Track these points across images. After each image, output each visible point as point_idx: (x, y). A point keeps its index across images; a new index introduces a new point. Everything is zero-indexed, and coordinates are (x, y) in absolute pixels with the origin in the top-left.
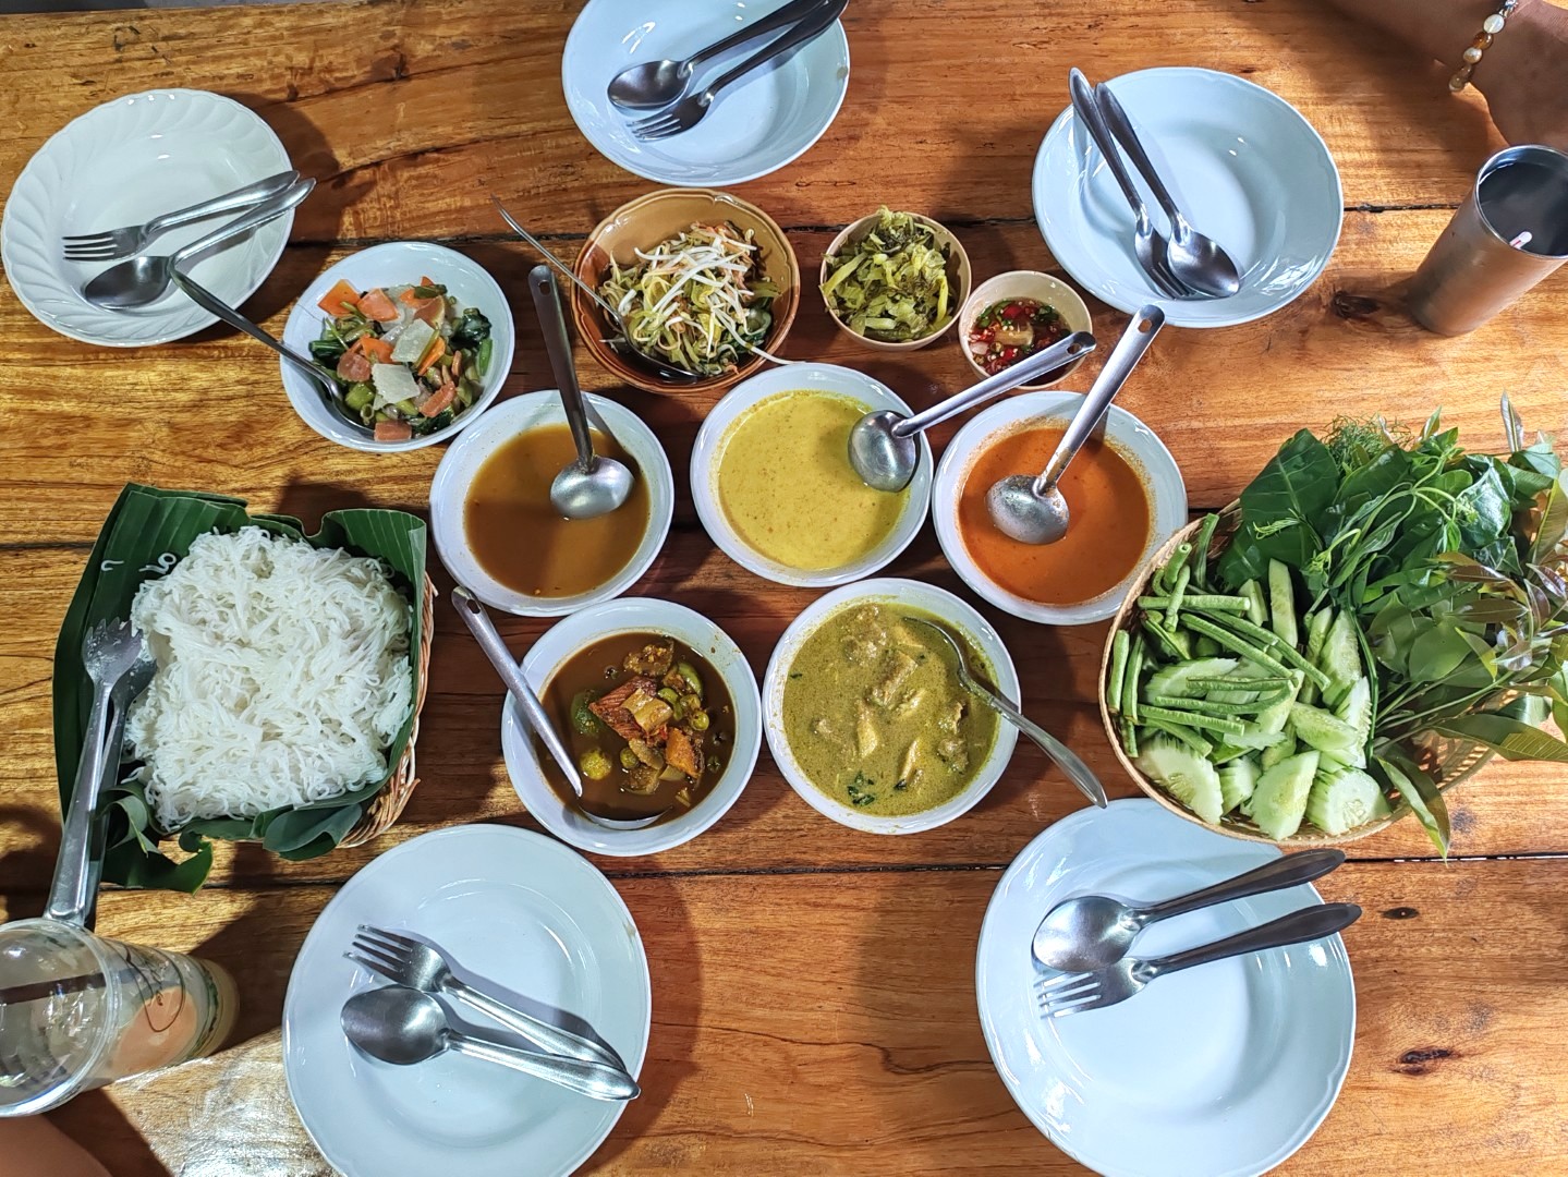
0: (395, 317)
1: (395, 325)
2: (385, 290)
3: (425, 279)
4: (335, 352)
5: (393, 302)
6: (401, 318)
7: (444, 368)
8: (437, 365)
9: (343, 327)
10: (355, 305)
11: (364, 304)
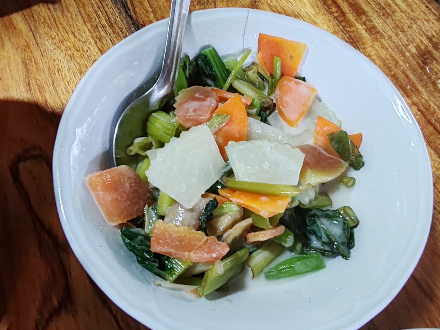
0: (291, 123)
1: (282, 129)
2: (318, 99)
3: (359, 137)
4: (214, 79)
5: (308, 112)
6: (293, 131)
7: (248, 222)
8: (246, 213)
9: (250, 73)
10: (282, 75)
11: (290, 84)
